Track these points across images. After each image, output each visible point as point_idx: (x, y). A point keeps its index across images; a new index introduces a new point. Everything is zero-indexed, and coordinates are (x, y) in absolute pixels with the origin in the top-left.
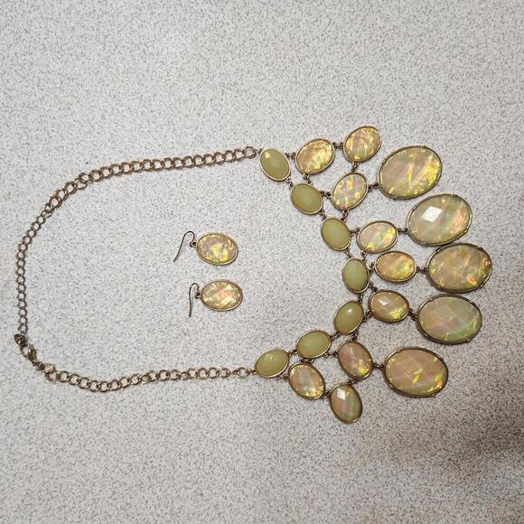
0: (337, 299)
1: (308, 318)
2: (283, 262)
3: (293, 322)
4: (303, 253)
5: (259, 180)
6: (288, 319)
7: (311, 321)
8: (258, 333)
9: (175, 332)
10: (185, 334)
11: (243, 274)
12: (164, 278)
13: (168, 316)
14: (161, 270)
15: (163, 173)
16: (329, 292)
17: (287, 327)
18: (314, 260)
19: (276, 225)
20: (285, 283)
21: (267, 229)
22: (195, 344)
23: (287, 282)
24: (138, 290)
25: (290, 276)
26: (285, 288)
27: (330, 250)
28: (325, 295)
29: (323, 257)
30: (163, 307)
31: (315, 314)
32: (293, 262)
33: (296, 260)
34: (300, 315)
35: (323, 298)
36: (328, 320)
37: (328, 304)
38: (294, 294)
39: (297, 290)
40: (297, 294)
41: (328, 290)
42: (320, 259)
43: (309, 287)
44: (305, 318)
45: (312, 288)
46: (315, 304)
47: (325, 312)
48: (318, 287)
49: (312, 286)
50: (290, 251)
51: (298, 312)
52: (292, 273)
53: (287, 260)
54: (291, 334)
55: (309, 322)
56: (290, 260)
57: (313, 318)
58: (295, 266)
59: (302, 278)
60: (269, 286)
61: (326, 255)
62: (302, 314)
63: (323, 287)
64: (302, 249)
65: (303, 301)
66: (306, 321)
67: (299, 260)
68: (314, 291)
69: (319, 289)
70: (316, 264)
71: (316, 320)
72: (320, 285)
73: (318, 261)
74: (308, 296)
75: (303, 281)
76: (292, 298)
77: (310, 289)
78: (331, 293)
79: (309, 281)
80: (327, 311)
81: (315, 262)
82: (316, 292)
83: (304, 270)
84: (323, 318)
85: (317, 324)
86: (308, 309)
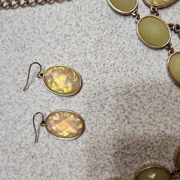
1: (149, 153)
2: (126, 96)
3: (133, 155)
5: (105, 14)
6: (129, 152)
7: (152, 156)
8: (98, 162)
9: (24, 155)
10: (33, 157)
11: (86, 106)
12: (17, 106)
13: (19, 140)
14: (13, 98)
16: (172, 128)
17: (127, 160)
18: (158, 95)
19: (121, 59)
20: (126, 117)
21: (112, 62)
22: (40, 166)
23: (130, 116)
25: (133, 110)
26: (126, 121)
27: (175, 87)
29: (167, 93)
30: (15, 131)
31: (156, 149)
32: (136, 96)
33: (139, 94)
34: (140, 149)
35: (165, 134)
36: (169, 156)
37: (170, 140)
38: (135, 128)
39: (139, 125)
40: (138, 128)
41: (171, 126)
42: (165, 95)
43: (152, 122)
44: (146, 152)
45: (154, 123)
46: (157, 140)
47: (167, 148)
48: (161, 123)
49: (154, 121)
50: (134, 85)
51: (139, 146)
52: (135, 107)
53: (131, 94)
54: (131, 166)
55: (149, 156)
56: (133, 94)
57: (153, 153)
58: (138, 101)
59: (145, 112)
60: (111, 119)
61: (171, 91)
62: (143, 148)
63: (165, 123)
64: (146, 84)
65: (144, 136)
66: (146, 155)
67: (142, 95)
68: (156, 126)
69: (162, 124)
70: (160, 99)
71: (157, 155)
72: (163, 121)
73: (162, 96)
74: (149, 131)
75: (145, 115)
76: (133, 131)
77: (153, 124)
78: (174, 130)
79: (151, 116)
80: (168, 147)
81: (159, 97)
82: (159, 127)
83: (147, 104)
84: (164, 153)
85: (157, 159)
86: (149, 145)
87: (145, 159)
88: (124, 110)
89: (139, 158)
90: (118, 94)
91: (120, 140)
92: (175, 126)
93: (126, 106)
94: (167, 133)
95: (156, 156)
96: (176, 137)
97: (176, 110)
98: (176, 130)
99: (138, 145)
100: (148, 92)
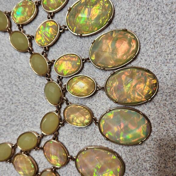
0: (44, 110)
1: (26, 123)
3: (17, 125)
4: (21, 79)
6: (14, 123)
7: (28, 125)
16: (39, 105)
17: (14, 129)
18: (28, 83)
20: (11, 100)
25: (14, 94)
26: (11, 102)
28: (37, 108)
31: (30, 120)
32: (15, 85)
33: (17, 84)
34: (21, 120)
35: (35, 109)
37: (38, 113)
38: (17, 106)
39: (18, 104)
40: (19, 106)
41: (38, 104)
42: (33, 82)
43: (26, 102)
44: (24, 123)
45: (28, 102)
46: (30, 114)
47: (37, 119)
48: (32, 102)
49: (27, 101)
50: (14, 78)
51: (20, 119)
52: (15, 93)
53: (12, 84)
54: (16, 133)
55: (27, 125)
56: (13, 84)
57: (29, 123)
58: (17, 88)
59: (21, 95)
60: (2, 101)
61: (36, 80)
62: (22, 120)
63: (34, 101)
64: (21, 76)
65: (23, 112)
66: (25, 125)
67: (19, 84)
68: (29, 104)
69: (33, 103)
70: (30, 86)
71: (32, 125)
72: (33, 100)
73: (31, 84)
74: (25, 108)
75: (22, 97)
76: (16, 109)
77: (27, 103)
78: (40, 106)
79: (26, 98)
80: (38, 118)
81: (29, 84)
82: (31, 105)
83: (22, 90)
84: (36, 123)
85: (32, 127)
86: (26, 117)
87: (24, 127)
88: (9, 95)
89: (21, 127)
90: (4, 84)
91: (8, 115)
92: (41, 103)
93: (10, 92)
94: (36, 108)
95: (31, 125)
96: (42, 111)
97: (40, 93)
98: (42, 106)
100: (22, 82)
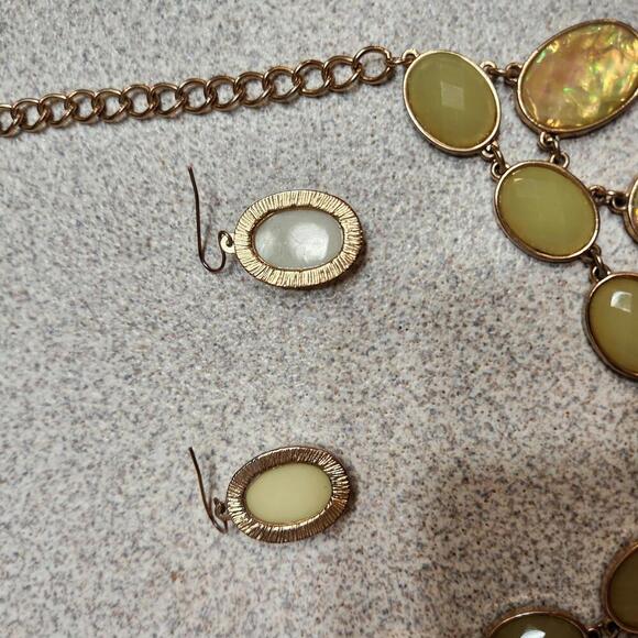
0: (621, 522)
1: (525, 569)
2: (458, 401)
3: (478, 576)
4: (521, 377)
6: (463, 567)
7: (533, 578)
8: (373, 594)
9: (146, 569)
10: (174, 577)
11: (337, 427)
12: (123, 423)
13: (133, 526)
14: (115, 398)
15: (128, 129)
16: (595, 499)
17: (461, 589)
18: (555, 399)
19: (445, 288)
20: (459, 463)
21: (418, 297)
22: (197, 605)
23: (469, 460)
24: (57, 448)
25: (479, 442)
26: (459, 475)
27: (606, 376)
28: (583, 509)
29: (583, 394)
30: (119, 499)
31: (545, 559)
32: (489, 401)
33: (499, 396)
34: (500, 557)
35: (576, 515)
36: (586, 579)
37: (589, 534)
38: (486, 496)
39: (496, 486)
40: (494, 496)
41: (592, 493)
42: (576, 399)
43: (535, 481)
44: (516, 567)
45: (542, 484)
46: (549, 532)
47: (579, 558)
48: (562, 483)
49: (542, 476)
50: (483, 368)
51: (495, 550)
52: (484, 434)
53: (472, 395)
54: (470, 608)
55: (524, 579)
56: (480, 395)
57: (538, 571)
58: (495, 415)
59: (515, 450)
60: (412, 467)
61: (594, 390)
62: (506, 555)
63: (576, 482)
64: (520, 365)
65: (513, 519)
66: (515, 577)
67: (507, 398)
68: (547, 491)
69: (566, 486)
70: (560, 412)
71: (548, 578)
72: (569, 476)
73: (568, 404)
74: (528, 506)
75: (515, 459)
76: (479, 506)
77: (538, 486)
78: (601, 503)
79: (534, 461)
80: (584, 553)
81: (557, 406)
82: (555, 496)
83: (521, 427)
84: (570, 572)
85: (548, 589)
86: (525, 545)
87: (512, 586)
88: (453, 442)
89: (494, 585)
90: (434, 393)
91: (438, 529)
92: (604, 493)
93: (458, 431)
94: (580, 512)
95: (546, 579)
96: (608, 524)
97: (610, 447)
98: (608, 505)
99: (493, 545)
100: (525, 389)
